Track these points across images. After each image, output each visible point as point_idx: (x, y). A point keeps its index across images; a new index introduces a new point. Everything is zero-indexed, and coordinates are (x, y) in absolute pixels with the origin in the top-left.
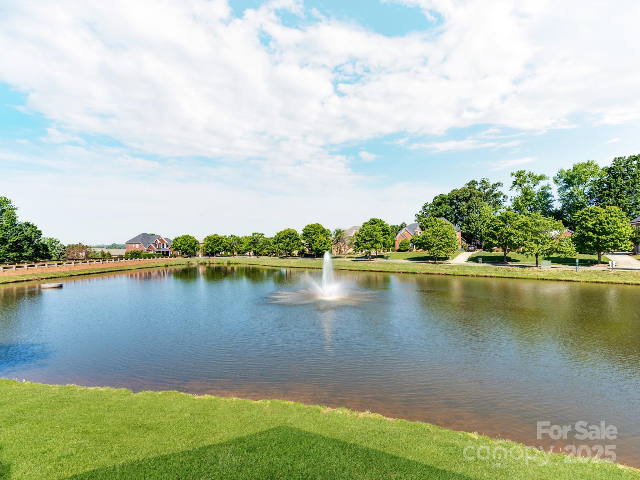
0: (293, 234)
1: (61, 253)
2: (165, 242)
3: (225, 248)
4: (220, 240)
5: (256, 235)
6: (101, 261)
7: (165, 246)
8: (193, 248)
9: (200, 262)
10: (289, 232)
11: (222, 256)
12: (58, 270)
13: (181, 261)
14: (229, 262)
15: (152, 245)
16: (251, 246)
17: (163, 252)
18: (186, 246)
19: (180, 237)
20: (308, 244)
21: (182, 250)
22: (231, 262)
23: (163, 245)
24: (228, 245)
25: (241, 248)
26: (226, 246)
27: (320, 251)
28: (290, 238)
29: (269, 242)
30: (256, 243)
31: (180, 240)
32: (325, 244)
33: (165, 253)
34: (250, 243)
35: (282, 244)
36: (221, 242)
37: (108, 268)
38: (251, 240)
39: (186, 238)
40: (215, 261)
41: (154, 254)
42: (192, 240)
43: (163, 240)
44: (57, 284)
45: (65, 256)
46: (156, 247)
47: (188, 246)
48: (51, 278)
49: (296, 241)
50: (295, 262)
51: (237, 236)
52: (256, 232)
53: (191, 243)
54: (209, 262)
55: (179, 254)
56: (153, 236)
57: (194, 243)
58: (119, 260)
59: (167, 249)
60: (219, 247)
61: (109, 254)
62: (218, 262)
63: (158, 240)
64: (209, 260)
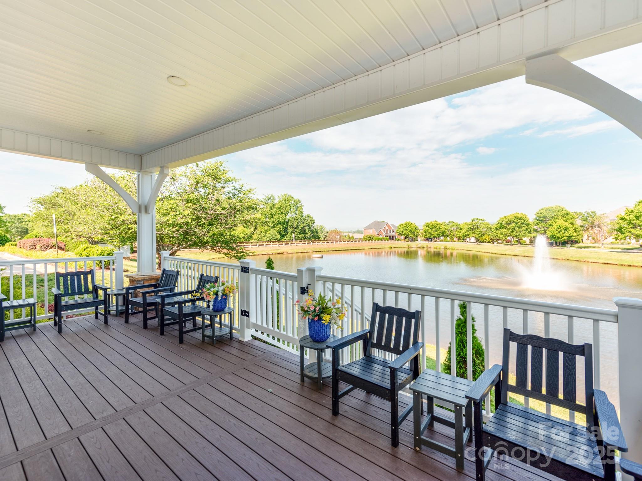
0: (520, 219)
1: (326, 236)
2: (391, 228)
3: (443, 234)
4: (438, 226)
5: (476, 220)
6: (346, 241)
7: (391, 231)
8: (414, 233)
9: (418, 246)
10: (516, 217)
11: (441, 241)
12: (322, 246)
13: (403, 245)
14: (446, 247)
15: (382, 231)
16: (470, 231)
17: (390, 236)
18: (408, 231)
19: (403, 223)
20: (542, 231)
21: (404, 235)
22: (448, 247)
23: (390, 230)
24: (446, 230)
25: (459, 233)
26: (444, 232)
27: (559, 238)
28: (517, 223)
29: (491, 228)
30: (476, 228)
31: (403, 226)
32: (565, 230)
33: (391, 237)
34: (468, 228)
35: (506, 230)
36: (439, 228)
37: (350, 247)
38: (470, 226)
39: (408, 224)
40: (434, 246)
41: (383, 238)
42: (412, 226)
43: (390, 226)
44: (320, 255)
45: (327, 238)
46: (384, 232)
47: (409, 232)
48: (318, 252)
49: (525, 227)
50: (521, 250)
51: (456, 222)
52: (476, 218)
53: (412, 229)
54: (427, 246)
55: (402, 239)
56: (383, 223)
57: (414, 229)
58: (357, 241)
59: (393, 234)
60: (437, 233)
61: (353, 237)
62: (435, 247)
63: (386, 226)
64: (427, 244)
